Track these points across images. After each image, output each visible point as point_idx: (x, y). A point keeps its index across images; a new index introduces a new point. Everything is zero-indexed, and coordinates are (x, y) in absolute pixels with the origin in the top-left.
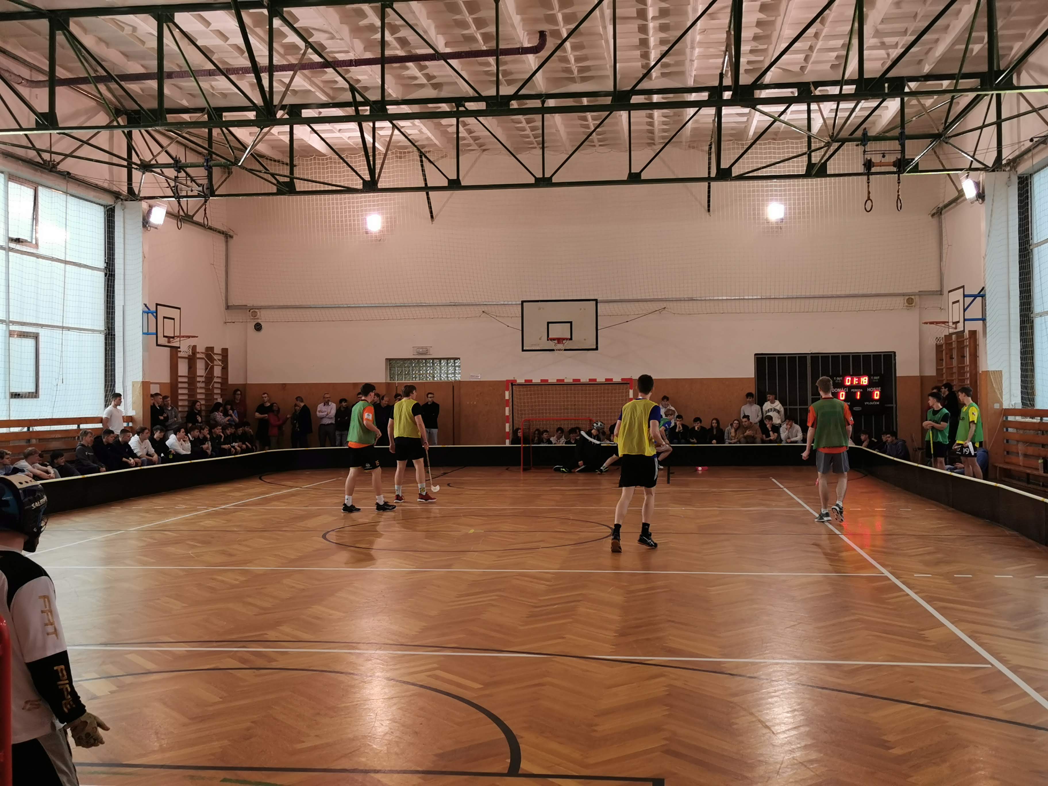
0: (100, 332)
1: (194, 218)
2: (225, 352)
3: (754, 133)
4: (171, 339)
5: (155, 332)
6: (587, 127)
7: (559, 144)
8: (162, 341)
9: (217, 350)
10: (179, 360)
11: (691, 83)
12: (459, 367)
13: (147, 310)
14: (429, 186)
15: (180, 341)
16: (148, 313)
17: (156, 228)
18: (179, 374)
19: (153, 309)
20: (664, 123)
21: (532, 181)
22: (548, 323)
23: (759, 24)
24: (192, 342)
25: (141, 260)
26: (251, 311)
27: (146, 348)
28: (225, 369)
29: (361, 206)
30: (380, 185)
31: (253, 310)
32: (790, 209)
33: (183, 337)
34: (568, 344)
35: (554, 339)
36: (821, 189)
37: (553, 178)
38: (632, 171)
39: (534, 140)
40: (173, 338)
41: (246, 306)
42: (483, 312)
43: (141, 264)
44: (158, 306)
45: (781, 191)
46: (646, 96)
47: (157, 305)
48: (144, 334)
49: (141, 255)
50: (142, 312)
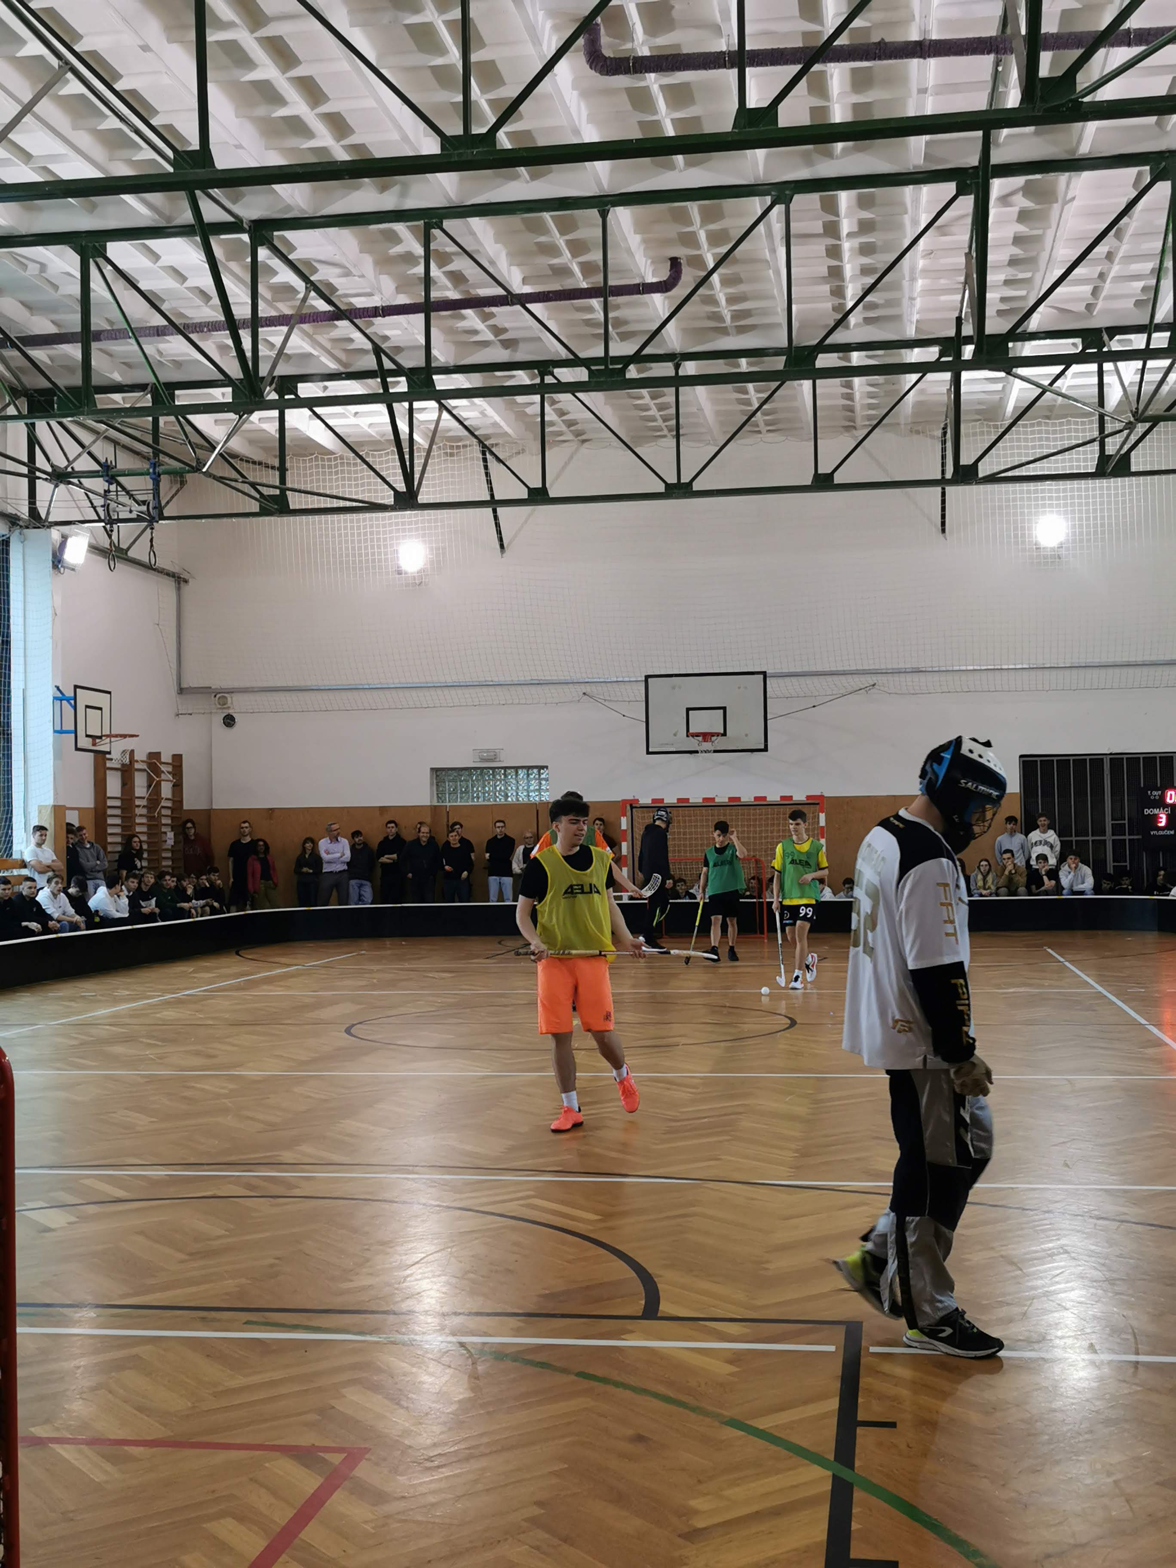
1: (131, 554)
2: (177, 759)
3: (1015, 408)
4: (98, 741)
5: (73, 728)
6: (748, 403)
7: (703, 430)
8: (84, 742)
9: (166, 757)
10: (108, 772)
11: (911, 333)
12: (546, 780)
13: (60, 695)
14: (497, 498)
15: (110, 742)
16: (61, 700)
17: (73, 570)
18: (108, 795)
19: (70, 693)
20: (871, 395)
21: (661, 488)
22: (688, 710)
23: (1018, 240)
24: (128, 744)
25: (50, 619)
26: (218, 696)
27: (58, 754)
28: (178, 786)
29: (391, 532)
30: (422, 499)
31: (220, 695)
32: (1074, 526)
33: (116, 736)
34: (720, 743)
35: (697, 735)
36: (1124, 495)
37: (694, 484)
38: (820, 472)
39: (663, 425)
40: (100, 737)
41: (210, 688)
42: (584, 694)
43: (50, 625)
44: (78, 690)
45: (1058, 498)
46: (841, 355)
47: (76, 687)
48: (55, 731)
49: (50, 612)
50: (52, 698)
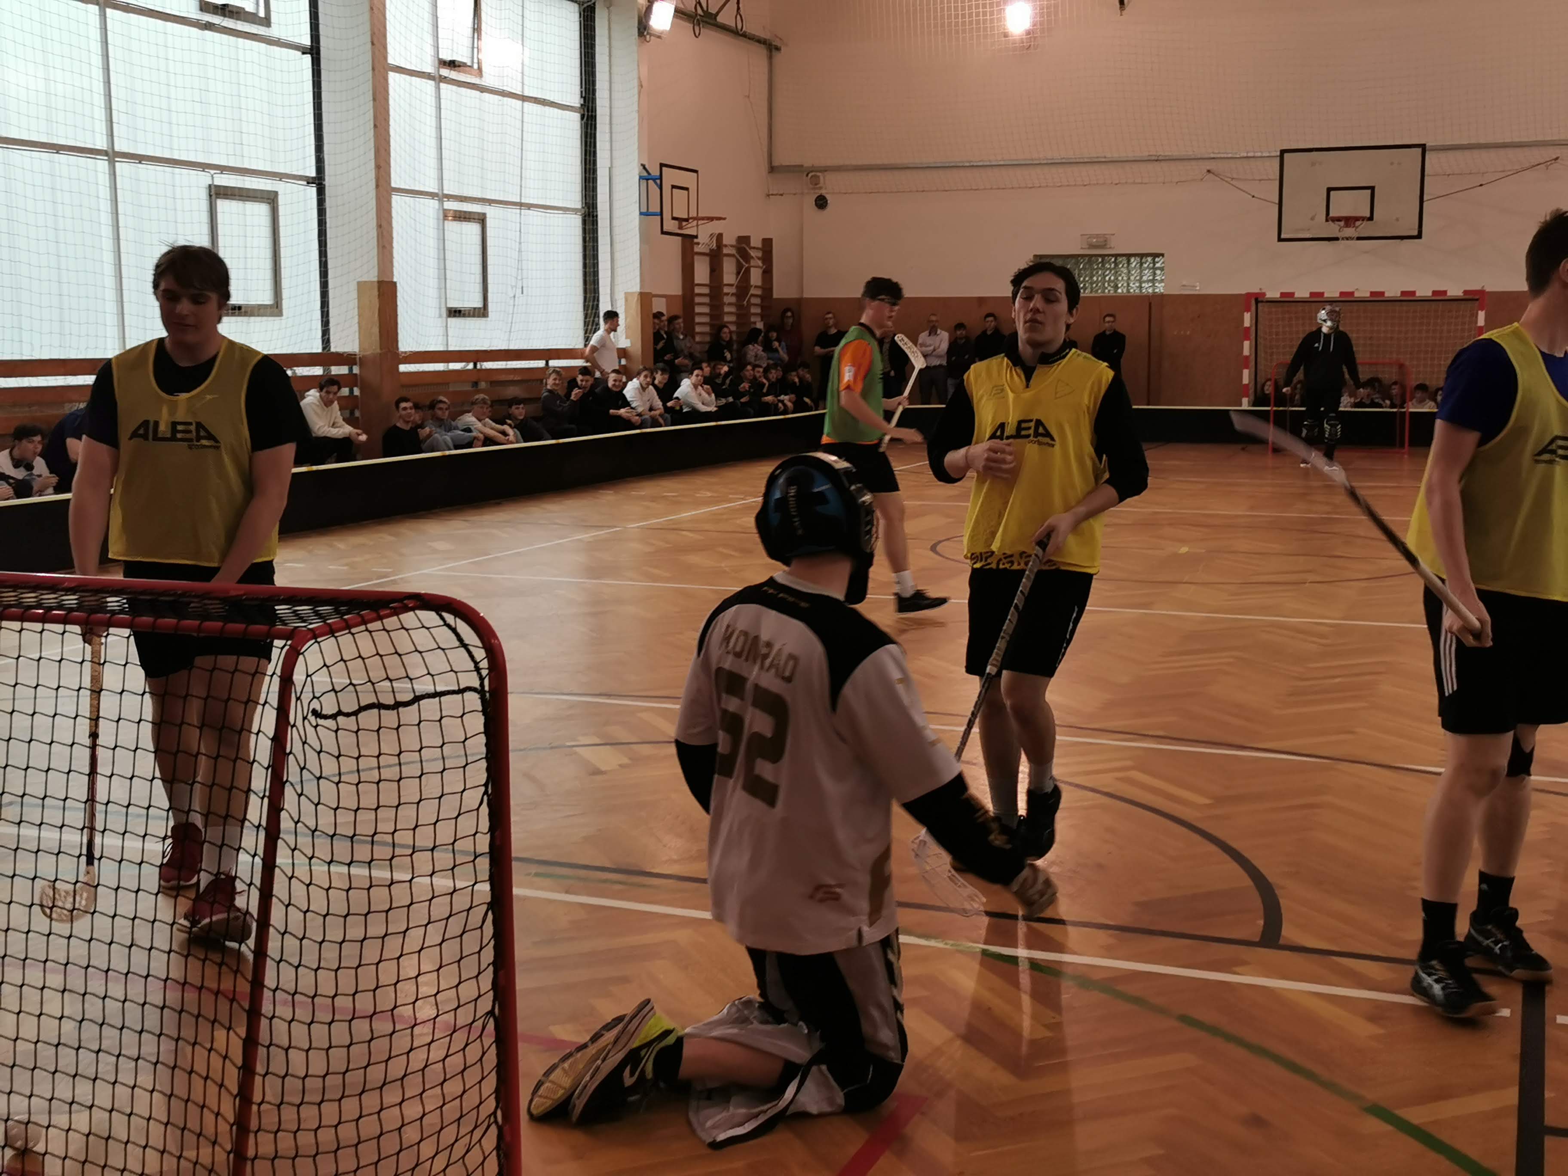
0: (575, 211)
1: (720, 19)
2: (767, 244)
4: (684, 223)
5: (659, 210)
8: (670, 225)
9: (756, 242)
10: (696, 257)
12: (1162, 269)
13: (645, 174)
15: (697, 226)
16: (647, 180)
17: (659, 37)
18: (696, 282)
19: (655, 172)
22: (1329, 190)
24: (715, 227)
25: (636, 91)
26: (810, 175)
27: (645, 238)
28: (767, 273)
31: (812, 174)
33: (703, 219)
34: (1364, 228)
35: (1339, 219)
40: (687, 220)
41: (802, 166)
42: (1209, 171)
43: (636, 96)
44: (664, 169)
47: (661, 165)
48: (641, 214)
49: (635, 83)
50: (637, 178)
